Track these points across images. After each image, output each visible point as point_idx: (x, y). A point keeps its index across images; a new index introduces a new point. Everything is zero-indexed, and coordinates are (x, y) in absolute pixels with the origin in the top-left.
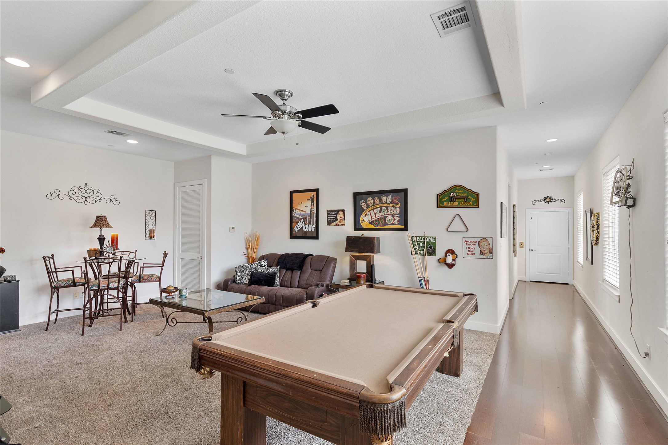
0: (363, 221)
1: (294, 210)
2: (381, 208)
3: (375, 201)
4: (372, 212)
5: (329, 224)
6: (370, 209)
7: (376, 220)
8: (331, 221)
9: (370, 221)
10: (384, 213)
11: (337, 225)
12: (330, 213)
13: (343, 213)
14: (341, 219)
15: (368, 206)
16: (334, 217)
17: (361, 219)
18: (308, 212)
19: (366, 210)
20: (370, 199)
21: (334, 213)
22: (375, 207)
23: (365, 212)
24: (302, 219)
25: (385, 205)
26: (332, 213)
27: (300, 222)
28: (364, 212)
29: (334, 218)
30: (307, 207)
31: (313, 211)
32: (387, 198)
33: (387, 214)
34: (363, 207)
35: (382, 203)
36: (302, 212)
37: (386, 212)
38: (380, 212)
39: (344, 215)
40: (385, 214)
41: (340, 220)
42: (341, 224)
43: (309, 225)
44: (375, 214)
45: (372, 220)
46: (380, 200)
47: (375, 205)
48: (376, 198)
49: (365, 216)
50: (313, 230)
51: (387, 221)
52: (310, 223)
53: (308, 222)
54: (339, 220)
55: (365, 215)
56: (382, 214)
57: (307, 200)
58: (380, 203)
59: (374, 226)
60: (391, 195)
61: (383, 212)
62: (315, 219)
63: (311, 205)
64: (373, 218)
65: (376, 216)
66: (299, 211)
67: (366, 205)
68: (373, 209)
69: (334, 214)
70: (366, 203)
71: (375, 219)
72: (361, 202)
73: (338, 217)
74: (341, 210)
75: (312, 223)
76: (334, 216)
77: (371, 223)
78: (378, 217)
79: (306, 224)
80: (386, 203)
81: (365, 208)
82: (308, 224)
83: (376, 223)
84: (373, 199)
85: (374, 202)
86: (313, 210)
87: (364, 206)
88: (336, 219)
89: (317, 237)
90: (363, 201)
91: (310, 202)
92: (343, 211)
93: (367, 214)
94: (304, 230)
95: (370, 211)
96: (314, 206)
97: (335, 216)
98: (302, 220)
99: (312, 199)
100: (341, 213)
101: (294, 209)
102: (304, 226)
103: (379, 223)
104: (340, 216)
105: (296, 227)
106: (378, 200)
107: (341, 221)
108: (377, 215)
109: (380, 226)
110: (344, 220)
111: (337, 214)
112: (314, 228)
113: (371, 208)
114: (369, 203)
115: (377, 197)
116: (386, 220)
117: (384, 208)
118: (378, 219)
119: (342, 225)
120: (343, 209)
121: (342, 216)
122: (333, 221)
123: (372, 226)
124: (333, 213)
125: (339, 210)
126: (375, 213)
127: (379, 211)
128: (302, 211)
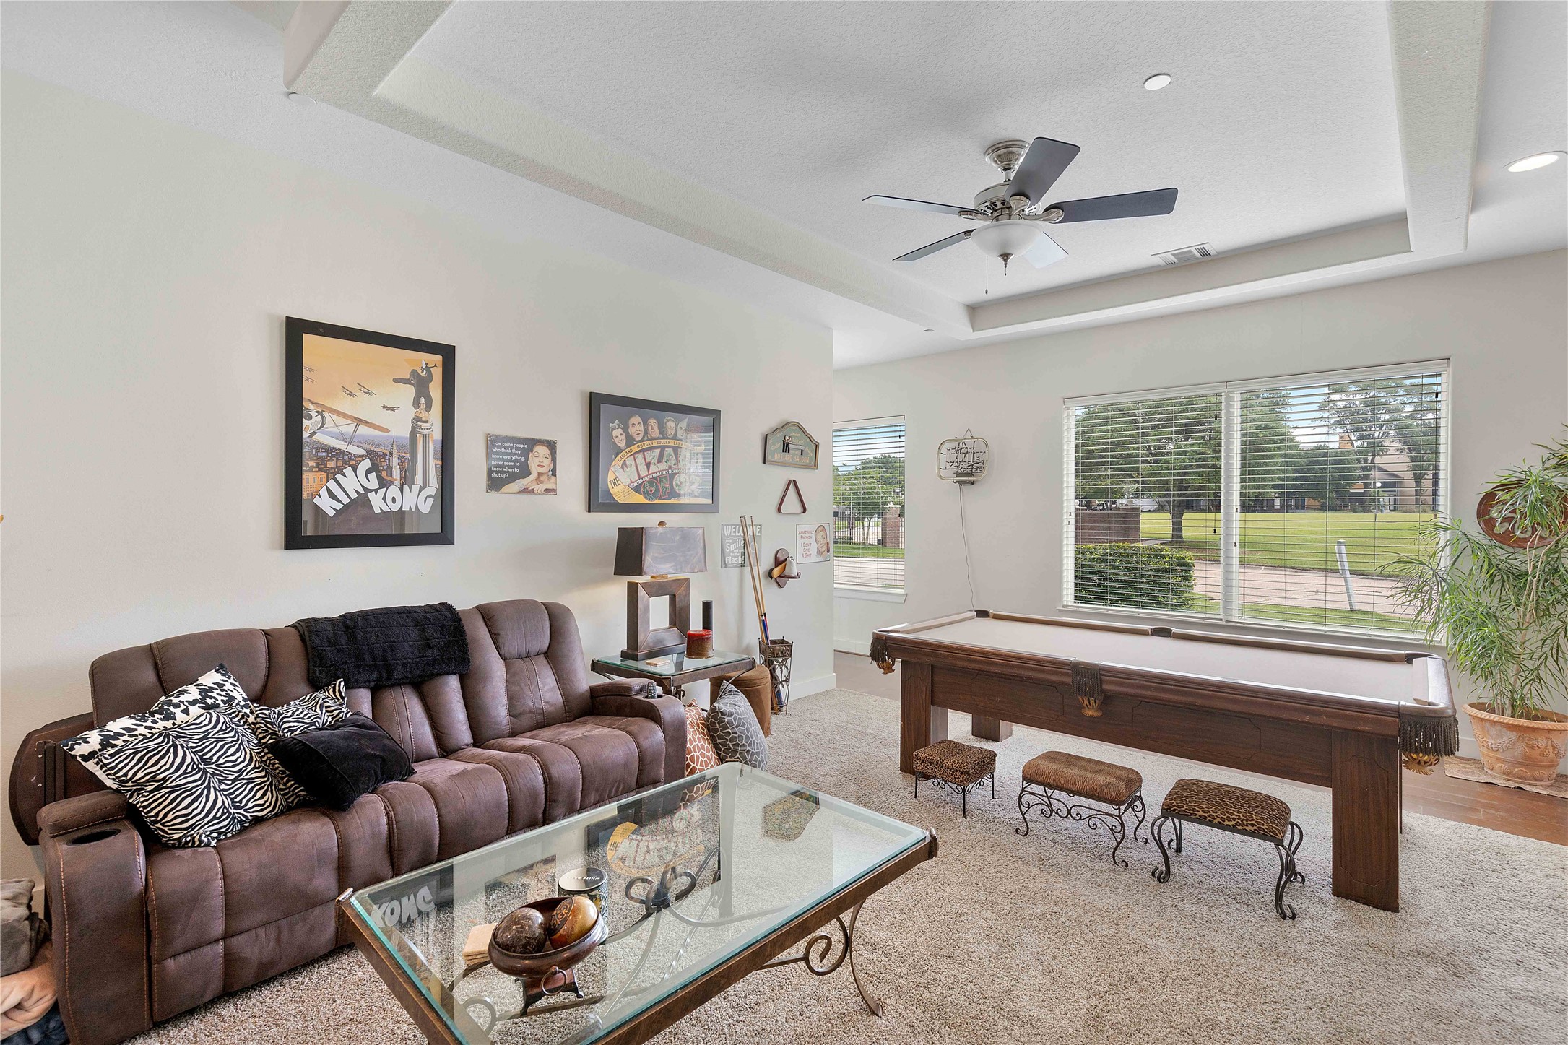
0: (616, 482)
1: (313, 414)
2: (663, 448)
3: (650, 428)
4: (640, 456)
5: (495, 482)
6: (634, 448)
7: (650, 482)
8: (504, 476)
9: (635, 484)
10: (669, 463)
11: (526, 491)
12: (498, 447)
13: (549, 452)
14: (541, 470)
15: (630, 441)
16: (514, 461)
17: (611, 477)
18: (401, 430)
19: (624, 452)
20: (636, 419)
21: (517, 449)
22: (647, 444)
23: (620, 455)
24: (363, 458)
25: (672, 443)
26: (508, 447)
27: (348, 471)
28: (618, 457)
29: (517, 467)
30: (392, 409)
31: (426, 432)
32: (677, 426)
33: (676, 467)
34: (616, 440)
35: (664, 438)
36: (363, 430)
37: (673, 463)
38: (660, 461)
39: (554, 459)
40: (670, 468)
41: (540, 474)
42: (541, 488)
43: (406, 487)
44: (648, 465)
45: (640, 481)
46: (662, 429)
47: (649, 440)
48: (652, 421)
49: (622, 468)
50: (425, 508)
51: (675, 487)
52: (407, 479)
53: (396, 474)
54: (534, 475)
55: (620, 464)
56: (663, 466)
57: (396, 380)
58: (661, 436)
59: (646, 498)
60: (686, 420)
61: (667, 460)
62: (434, 463)
63: (416, 404)
64: (641, 475)
65: (648, 470)
66: (340, 420)
67: (623, 437)
68: (643, 451)
69: (514, 451)
70: (626, 430)
71: (647, 479)
72: (611, 425)
73: (533, 463)
74: (541, 442)
75: (419, 478)
76: (516, 457)
77: (637, 489)
78: (655, 475)
79: (384, 484)
80: (675, 437)
81: (622, 445)
82: (397, 483)
83: (651, 491)
84: (645, 423)
85: (646, 432)
86: (424, 425)
87: (620, 438)
88: (525, 472)
89: (444, 537)
90: (617, 422)
91: (410, 391)
92: (551, 445)
93: (627, 462)
94: (377, 503)
95: (636, 456)
96: (428, 408)
97: (519, 461)
98: (366, 464)
99: (420, 383)
100: (541, 451)
101: (312, 407)
102: (376, 491)
103: (657, 490)
104: (537, 459)
105: (324, 492)
106: (656, 428)
107: (542, 478)
108: (653, 469)
109: (660, 498)
110: (554, 474)
111: (526, 453)
112: (430, 501)
113: (638, 447)
114: (632, 430)
115: (655, 419)
116: (674, 483)
117: (670, 451)
118: (655, 478)
119: (547, 491)
120: (549, 439)
121: (547, 462)
122: (513, 478)
123: (640, 499)
124: (512, 448)
125: (534, 439)
126: (648, 461)
127: (656, 458)
128: (360, 422)
